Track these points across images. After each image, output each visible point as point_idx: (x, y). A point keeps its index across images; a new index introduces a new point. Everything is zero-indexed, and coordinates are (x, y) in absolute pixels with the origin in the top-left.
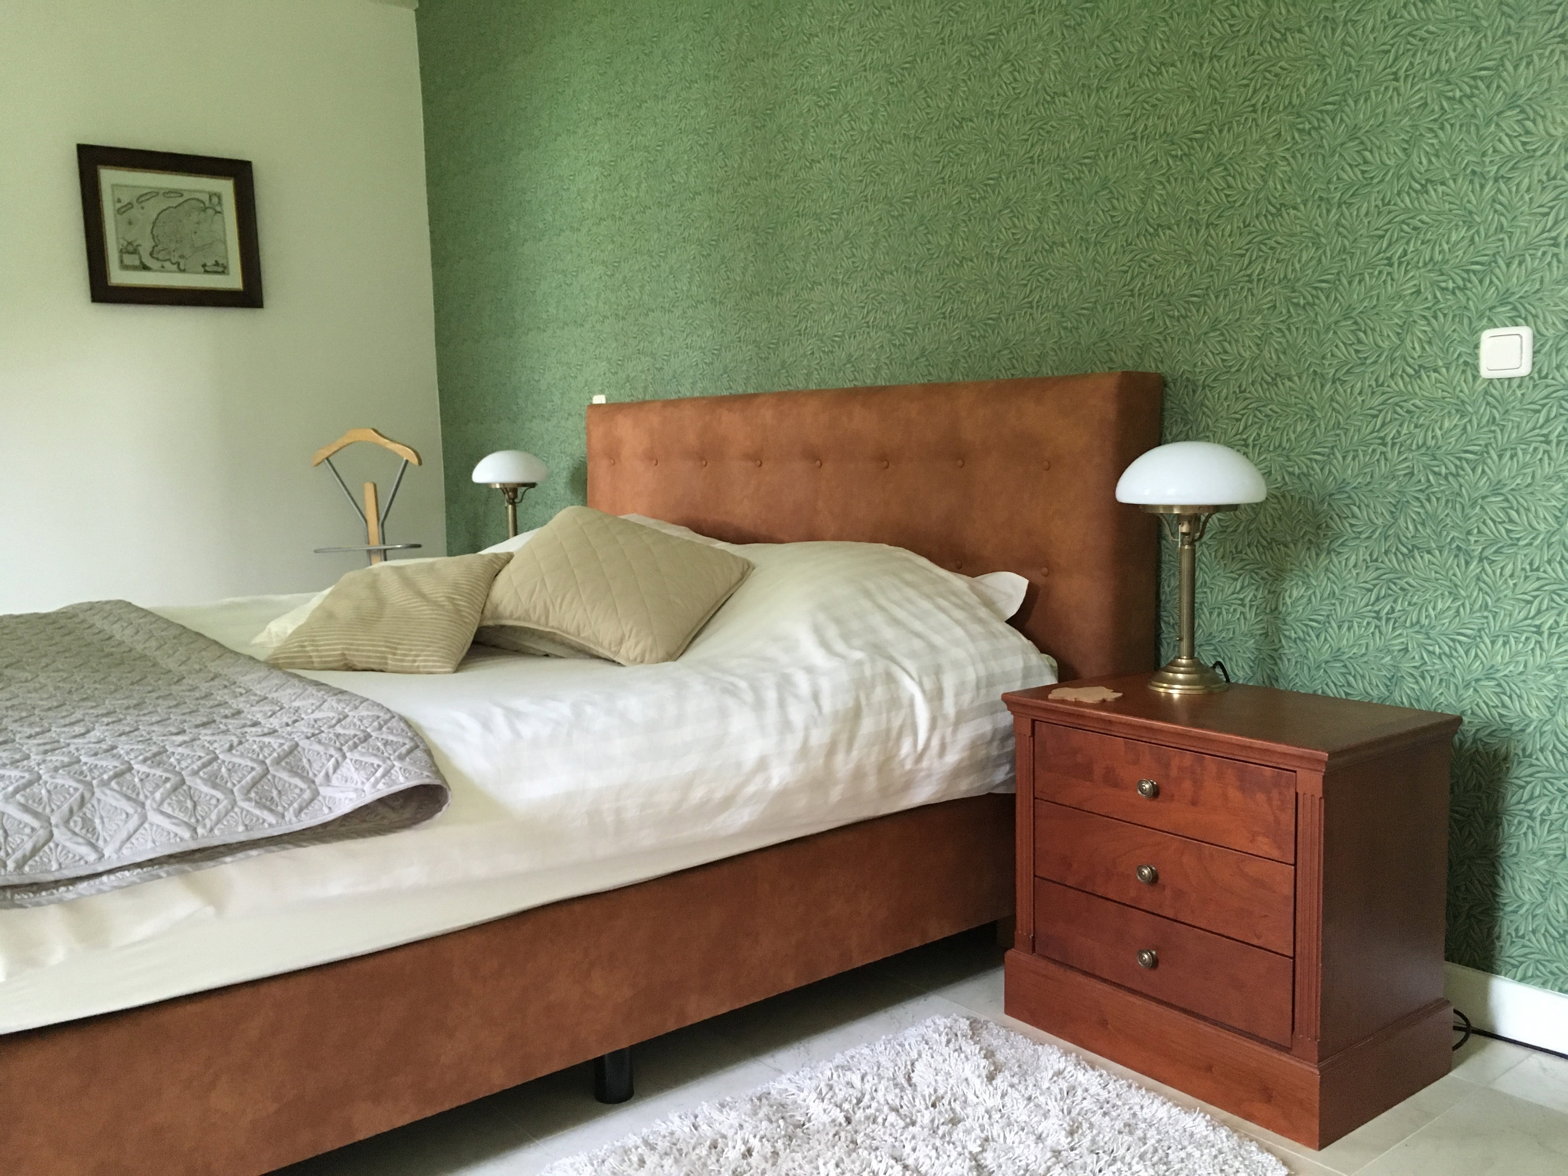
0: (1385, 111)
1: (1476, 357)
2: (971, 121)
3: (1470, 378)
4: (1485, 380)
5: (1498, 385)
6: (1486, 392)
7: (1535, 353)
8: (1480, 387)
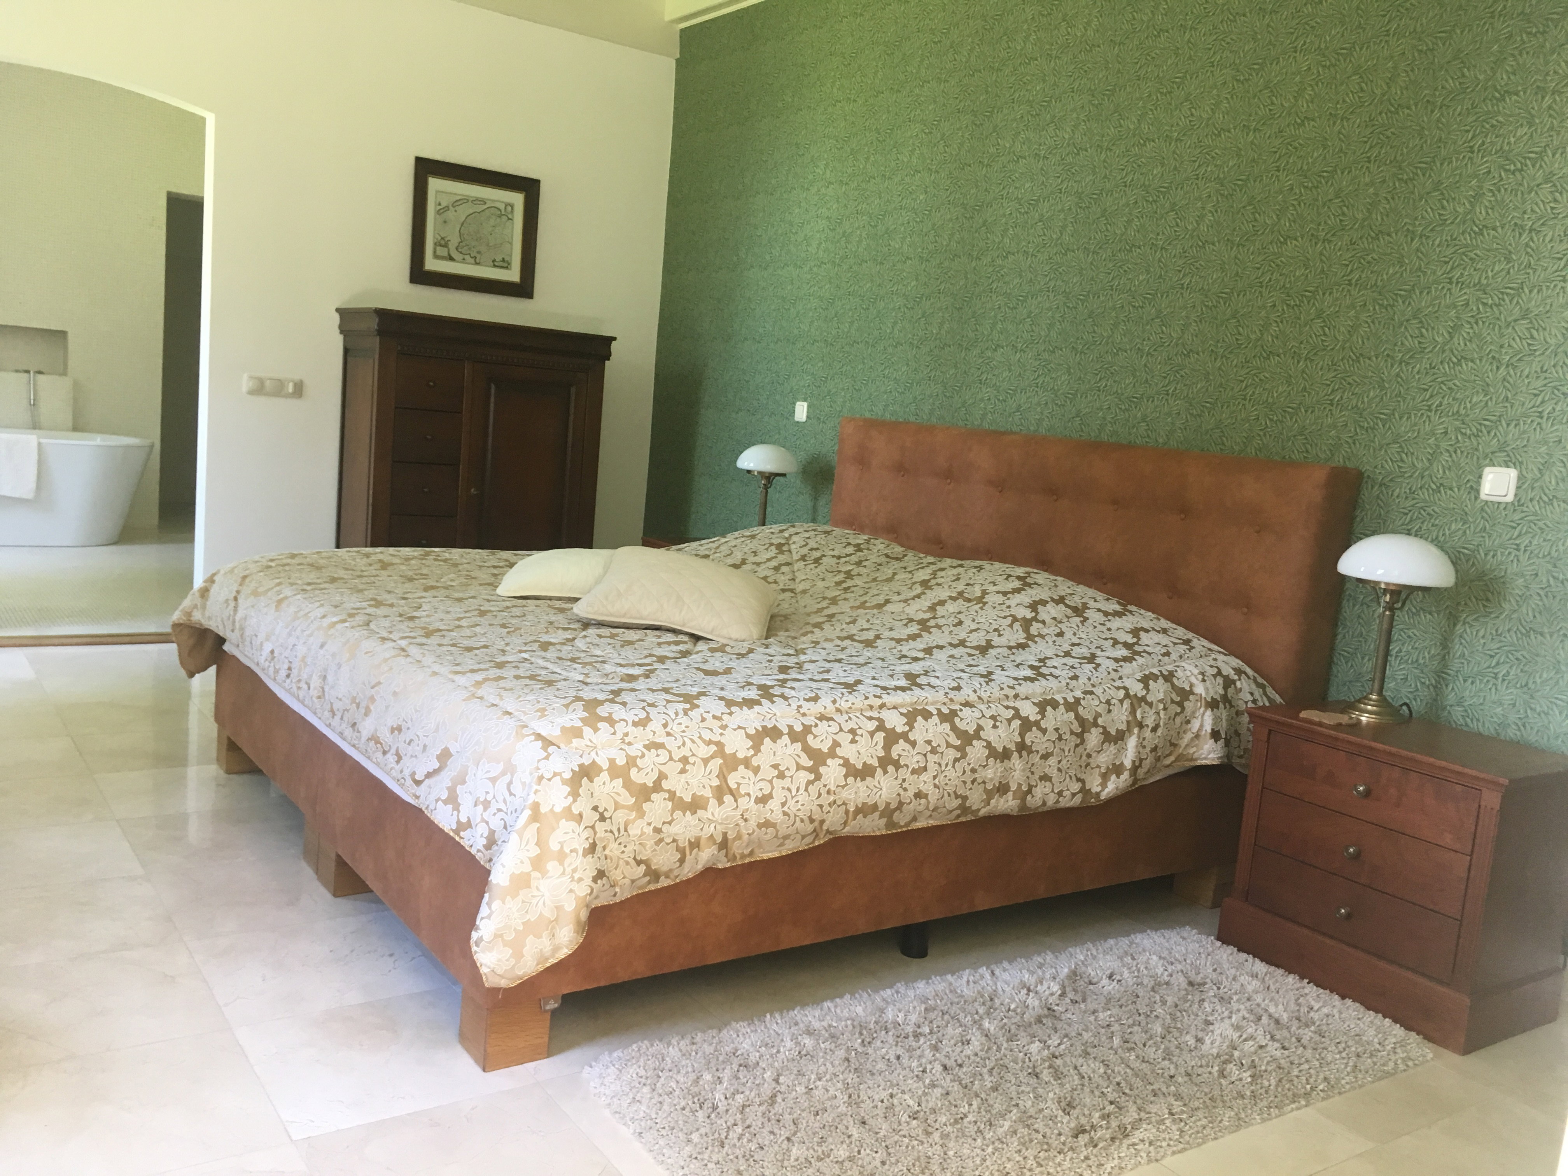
0: (1440, 303)
1: (1479, 484)
2: (1139, 248)
3: (1473, 497)
4: (1483, 501)
5: (1491, 506)
6: (1482, 509)
7: (1518, 488)
8: (1478, 505)
